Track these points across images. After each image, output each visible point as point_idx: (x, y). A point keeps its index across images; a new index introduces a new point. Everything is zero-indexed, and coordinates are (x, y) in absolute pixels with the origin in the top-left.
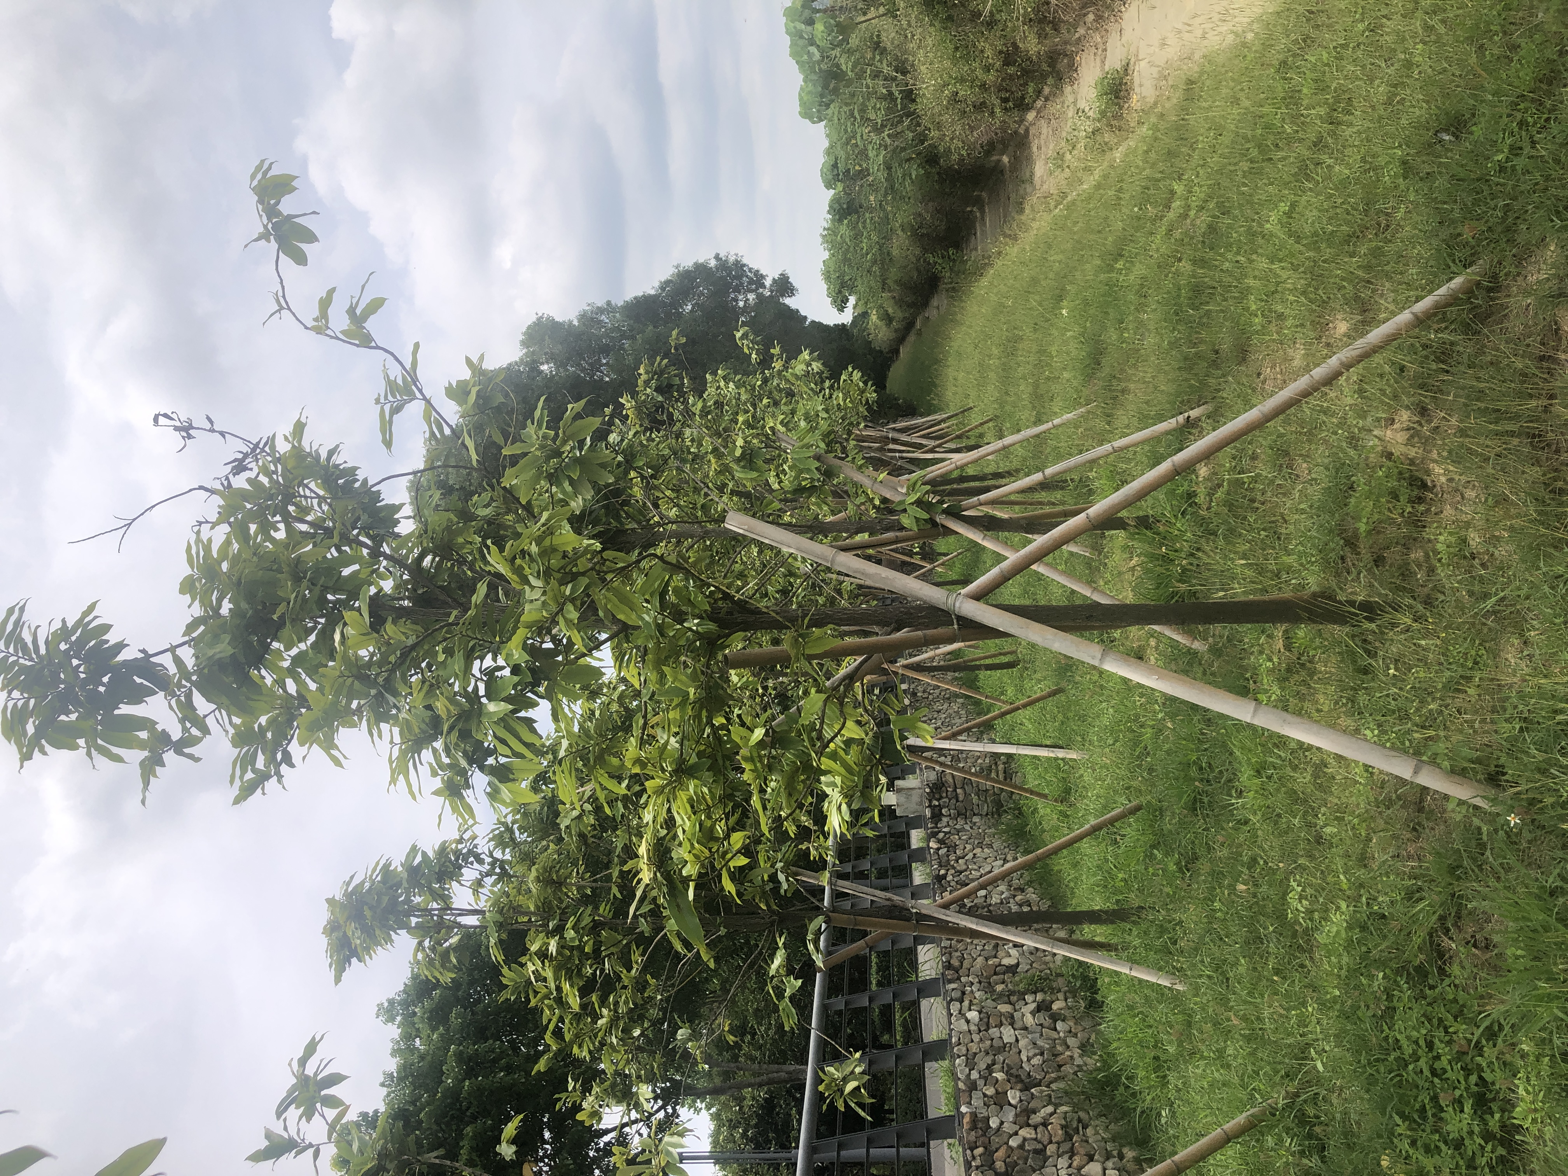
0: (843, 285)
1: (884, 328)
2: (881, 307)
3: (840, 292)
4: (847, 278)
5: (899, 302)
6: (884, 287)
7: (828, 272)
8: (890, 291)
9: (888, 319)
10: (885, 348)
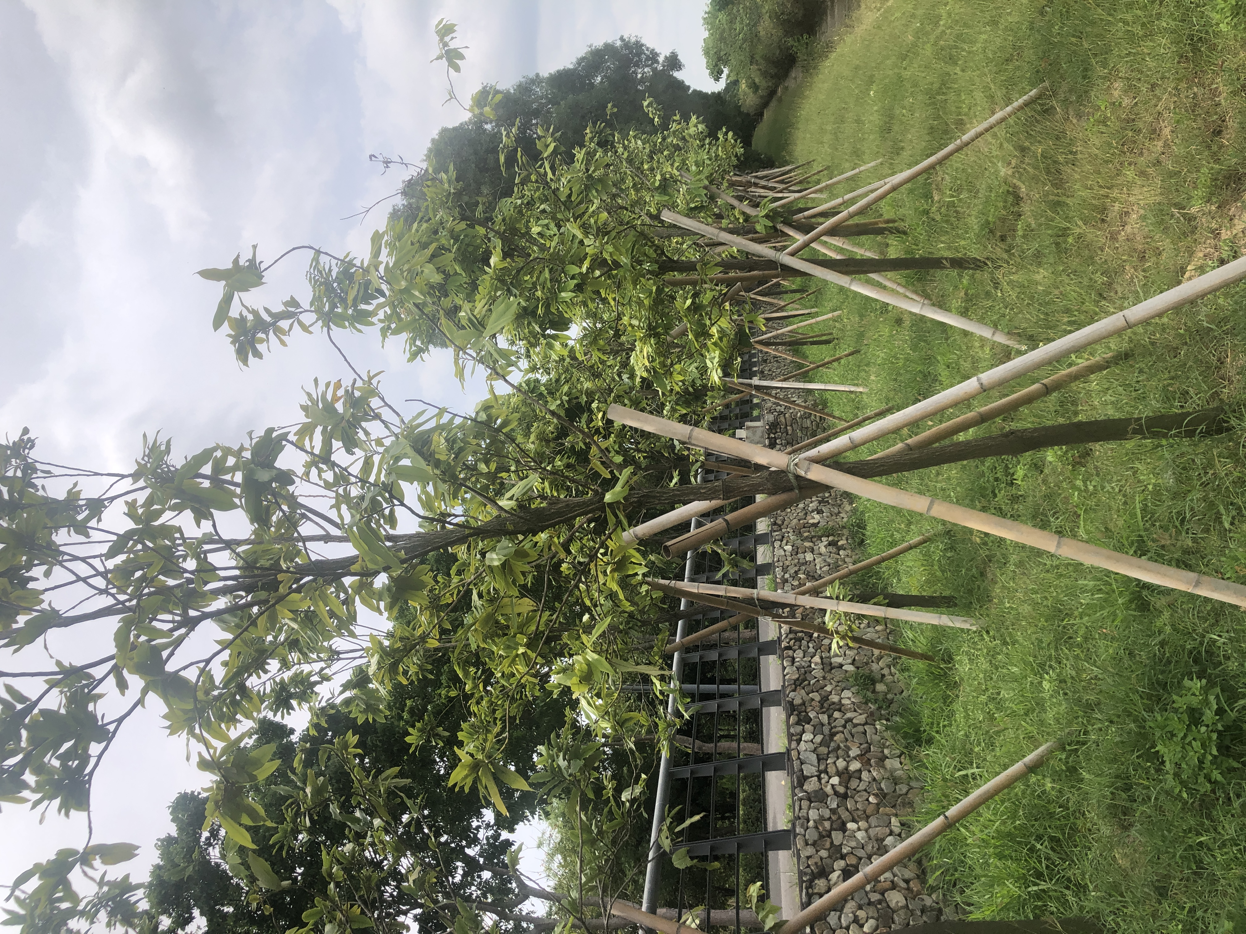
0: (719, 59)
1: (751, 95)
2: (749, 77)
3: (716, 65)
4: (722, 53)
5: (764, 74)
6: (752, 60)
7: (708, 48)
8: (757, 65)
9: (754, 87)
10: (752, 112)
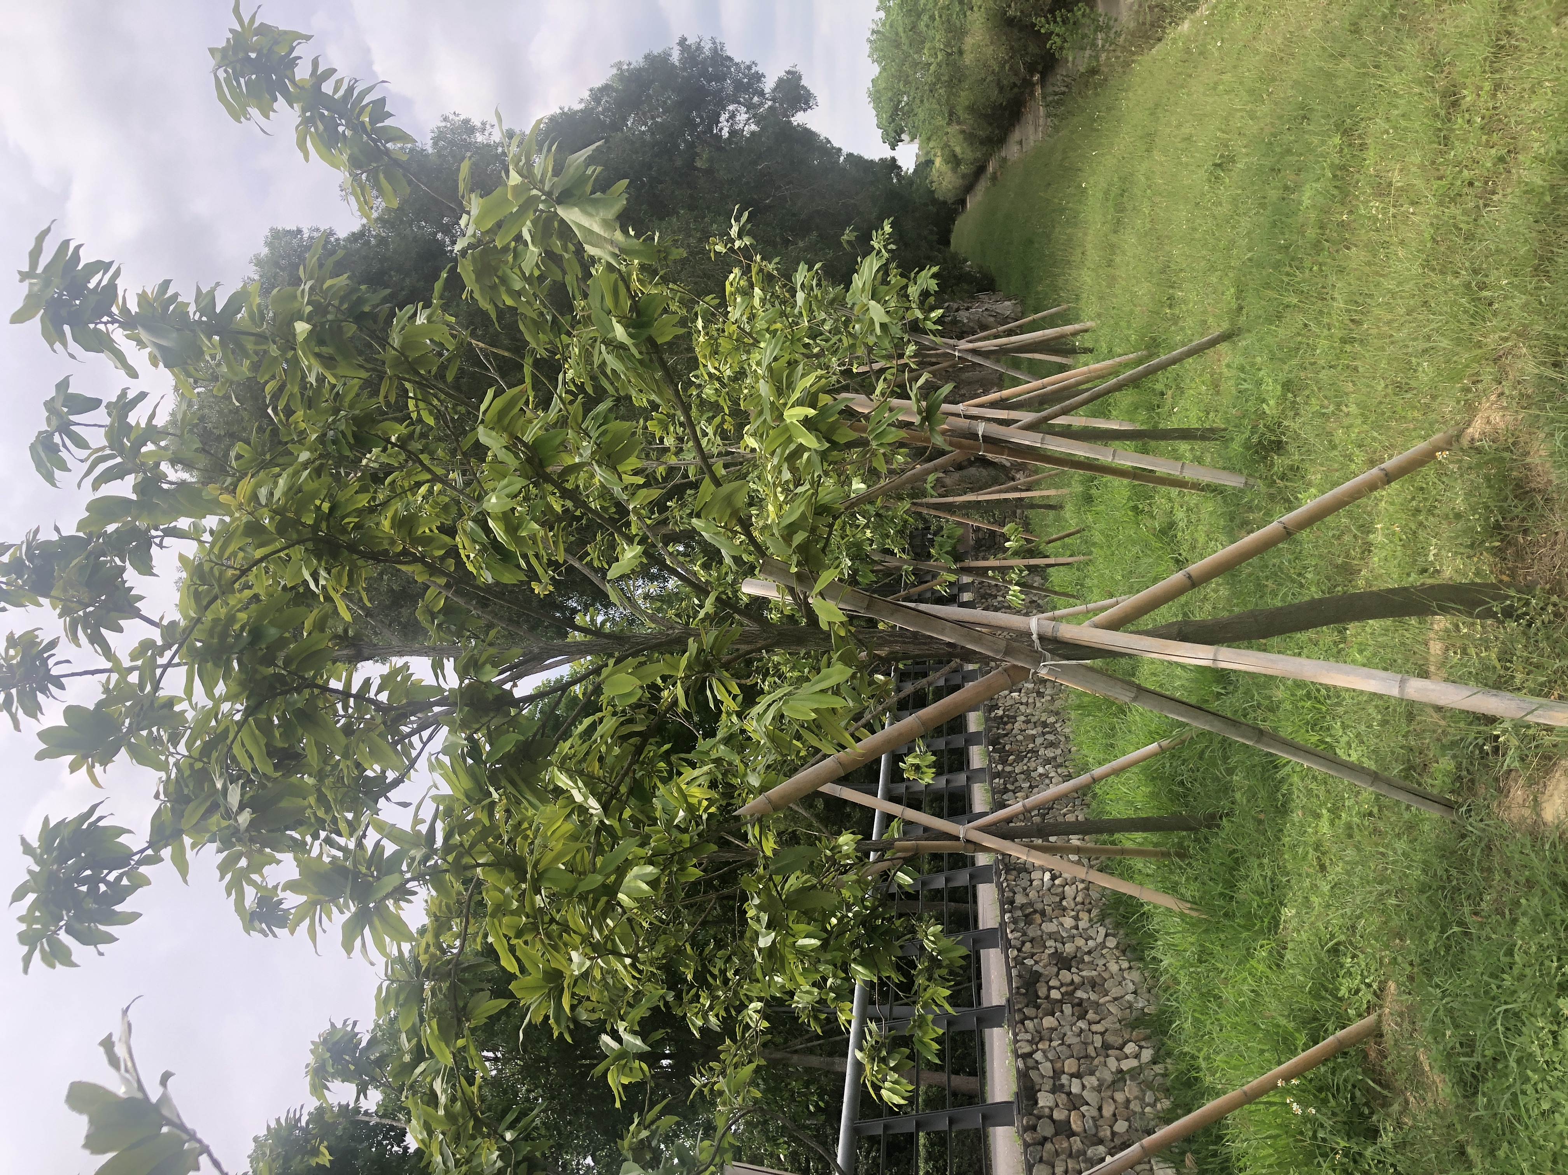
1: (950, 174)
2: (947, 145)
4: (902, 100)
5: (970, 138)
7: (877, 91)
8: (959, 123)
10: (950, 198)
